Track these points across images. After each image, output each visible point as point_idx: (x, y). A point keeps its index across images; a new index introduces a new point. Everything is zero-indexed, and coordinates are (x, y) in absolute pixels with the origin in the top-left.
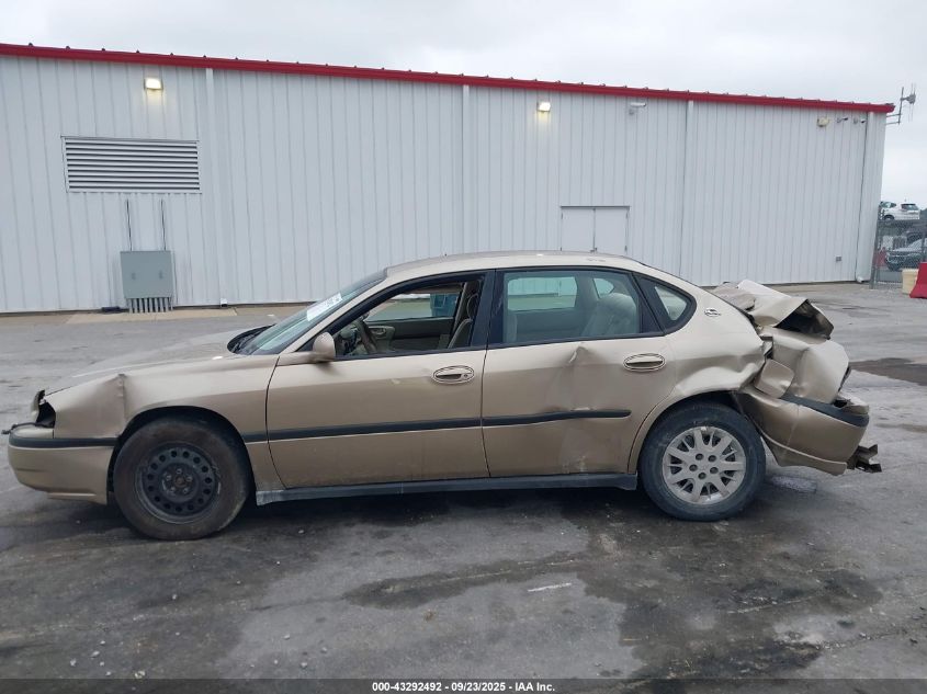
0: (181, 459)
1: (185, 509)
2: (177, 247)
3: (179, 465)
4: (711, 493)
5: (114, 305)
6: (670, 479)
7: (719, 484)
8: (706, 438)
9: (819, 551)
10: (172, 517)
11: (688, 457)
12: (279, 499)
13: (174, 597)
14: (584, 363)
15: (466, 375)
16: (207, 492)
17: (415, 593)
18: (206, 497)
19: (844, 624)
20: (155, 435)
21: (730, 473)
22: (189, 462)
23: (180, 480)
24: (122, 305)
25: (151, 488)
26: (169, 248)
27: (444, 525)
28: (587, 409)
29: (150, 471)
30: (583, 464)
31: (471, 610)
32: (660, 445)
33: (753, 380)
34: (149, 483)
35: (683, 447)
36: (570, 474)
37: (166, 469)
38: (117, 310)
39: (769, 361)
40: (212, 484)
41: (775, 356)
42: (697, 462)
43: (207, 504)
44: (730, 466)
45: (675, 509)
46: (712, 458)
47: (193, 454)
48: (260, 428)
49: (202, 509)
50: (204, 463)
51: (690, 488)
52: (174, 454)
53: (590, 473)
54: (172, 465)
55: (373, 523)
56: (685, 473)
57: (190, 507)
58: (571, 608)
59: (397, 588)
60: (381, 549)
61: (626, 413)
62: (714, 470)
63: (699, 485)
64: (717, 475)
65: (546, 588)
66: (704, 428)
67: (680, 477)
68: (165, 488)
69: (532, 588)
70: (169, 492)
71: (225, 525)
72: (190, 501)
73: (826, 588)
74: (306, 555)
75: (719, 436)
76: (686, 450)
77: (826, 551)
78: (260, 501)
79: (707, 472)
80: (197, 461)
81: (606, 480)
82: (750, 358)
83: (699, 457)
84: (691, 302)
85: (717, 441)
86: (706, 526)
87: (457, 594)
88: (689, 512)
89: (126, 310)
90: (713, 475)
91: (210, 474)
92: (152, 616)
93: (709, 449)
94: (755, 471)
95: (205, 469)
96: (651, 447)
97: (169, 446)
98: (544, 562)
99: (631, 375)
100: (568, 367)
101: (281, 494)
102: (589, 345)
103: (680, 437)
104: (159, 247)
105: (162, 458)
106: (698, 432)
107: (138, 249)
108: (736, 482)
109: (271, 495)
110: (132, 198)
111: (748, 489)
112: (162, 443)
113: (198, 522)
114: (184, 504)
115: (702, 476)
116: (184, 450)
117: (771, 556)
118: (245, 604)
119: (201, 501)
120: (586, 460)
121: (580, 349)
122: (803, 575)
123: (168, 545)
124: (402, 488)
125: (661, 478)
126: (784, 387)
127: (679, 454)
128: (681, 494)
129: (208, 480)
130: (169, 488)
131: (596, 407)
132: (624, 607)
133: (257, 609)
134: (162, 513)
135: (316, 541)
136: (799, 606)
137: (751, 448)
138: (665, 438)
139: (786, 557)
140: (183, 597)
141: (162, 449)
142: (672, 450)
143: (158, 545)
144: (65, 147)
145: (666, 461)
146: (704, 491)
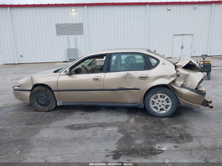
0: (42, 95)
1: (44, 106)
2: (79, 48)
3: (42, 96)
4: (163, 110)
5: (66, 61)
6: (152, 106)
7: (164, 108)
8: (161, 97)
9: (186, 128)
10: (41, 107)
11: (156, 101)
12: (62, 105)
13: (33, 123)
14: (129, 76)
15: (100, 79)
16: (48, 102)
17: (80, 127)
18: (48, 103)
19: (176, 147)
20: (37, 90)
21: (168, 106)
22: (44, 95)
23: (43, 99)
24: (68, 61)
25: (37, 101)
26: (77, 48)
27: (98, 113)
28: (130, 88)
29: (37, 97)
30: (130, 101)
31: (88, 132)
32: (149, 97)
33: (174, 82)
34: (37, 100)
35: (155, 99)
36: (126, 103)
37: (40, 97)
38: (67, 62)
39: (178, 77)
40: (49, 100)
41: (180, 76)
42: (159, 102)
43: (48, 104)
44: (168, 104)
45: (153, 114)
46: (163, 102)
47: (45, 94)
48: (56, 89)
49: (47, 106)
50: (47, 96)
51: (157, 109)
52: (41, 94)
53: (132, 103)
54: (41, 96)
55: (83, 111)
56: (156, 105)
57: (45, 105)
58: (110, 135)
59: (77, 126)
60: (80, 117)
61: (139, 89)
62: (163, 105)
63: (159, 108)
64: (164, 106)
65: (109, 129)
66: (160, 94)
67: (154, 106)
68: (40, 101)
69: (106, 129)
70: (41, 102)
71: (52, 109)
72: (45, 104)
73: (179, 137)
74: (64, 117)
75: (165, 96)
76: (156, 99)
77: (187, 128)
78: (58, 105)
79: (161, 105)
80: (46, 95)
81: (135, 105)
82: (172, 76)
83: (159, 101)
84: (158, 61)
85: (164, 97)
86: (160, 119)
87: (88, 129)
88: (157, 115)
89: (68, 62)
90: (163, 106)
91: (48, 98)
92: (27, 127)
93: (162, 99)
94: (174, 105)
95: (47, 97)
96: (147, 98)
97: (40, 92)
98: (113, 123)
99: (140, 80)
100: (125, 77)
101: (62, 103)
102: (130, 72)
103: (154, 96)
104: (75, 48)
105: (39, 95)
106: (159, 95)
107: (71, 48)
108: (169, 108)
109: (60, 103)
110: (69, 37)
111: (172, 110)
112: (39, 91)
113: (46, 108)
114: (44, 104)
115: (160, 106)
116: (43, 93)
117: (171, 128)
118: (45, 126)
119: (47, 104)
120: (130, 100)
121: (128, 73)
122: (175, 133)
123: (40, 113)
124: (88, 104)
125: (149, 106)
126: (181, 84)
127: (154, 100)
128: (155, 110)
129: (48, 100)
130: (41, 101)
131: (132, 87)
132: (123, 136)
133: (46, 127)
134: (39, 106)
135: (68, 114)
136: (167, 141)
137: (173, 100)
138: (150, 96)
139: (175, 128)
140: (35, 123)
141: (39, 92)
142: (152, 99)
143: (38, 112)
144: (56, 26)
145: (151, 102)
146: (161, 110)
